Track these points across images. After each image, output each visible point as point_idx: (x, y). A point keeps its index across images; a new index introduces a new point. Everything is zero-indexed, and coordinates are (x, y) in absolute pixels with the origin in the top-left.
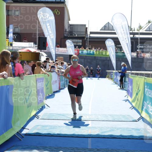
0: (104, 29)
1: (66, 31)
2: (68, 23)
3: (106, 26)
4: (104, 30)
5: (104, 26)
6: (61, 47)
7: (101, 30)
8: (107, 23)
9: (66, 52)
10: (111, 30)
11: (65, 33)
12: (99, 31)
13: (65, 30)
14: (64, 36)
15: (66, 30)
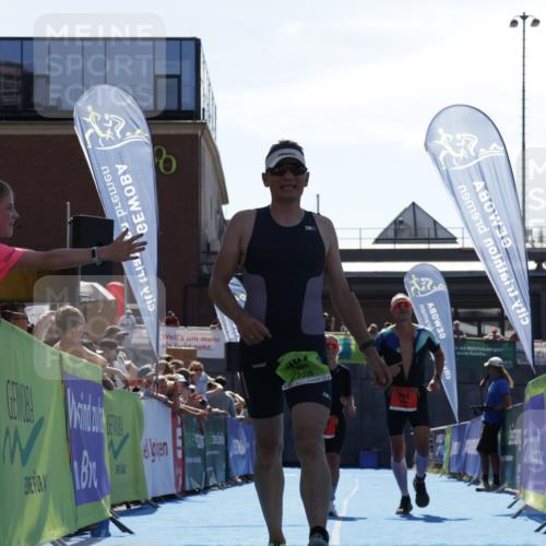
0: (391, 234)
1: (209, 252)
2: (220, 212)
3: (401, 222)
4: (395, 241)
5: (396, 222)
6: (185, 324)
7: (378, 241)
8: (405, 210)
9: (212, 344)
10: (428, 240)
11: (203, 256)
12: (368, 245)
13: (203, 248)
14: (200, 272)
15: (208, 245)
